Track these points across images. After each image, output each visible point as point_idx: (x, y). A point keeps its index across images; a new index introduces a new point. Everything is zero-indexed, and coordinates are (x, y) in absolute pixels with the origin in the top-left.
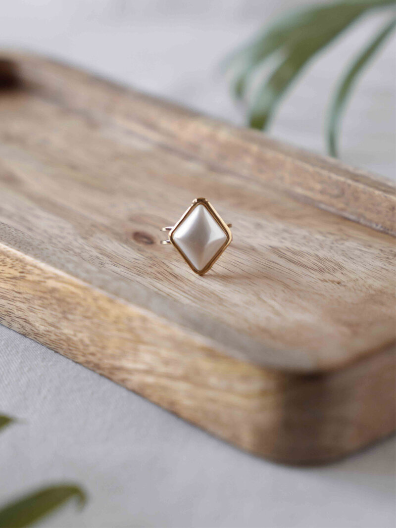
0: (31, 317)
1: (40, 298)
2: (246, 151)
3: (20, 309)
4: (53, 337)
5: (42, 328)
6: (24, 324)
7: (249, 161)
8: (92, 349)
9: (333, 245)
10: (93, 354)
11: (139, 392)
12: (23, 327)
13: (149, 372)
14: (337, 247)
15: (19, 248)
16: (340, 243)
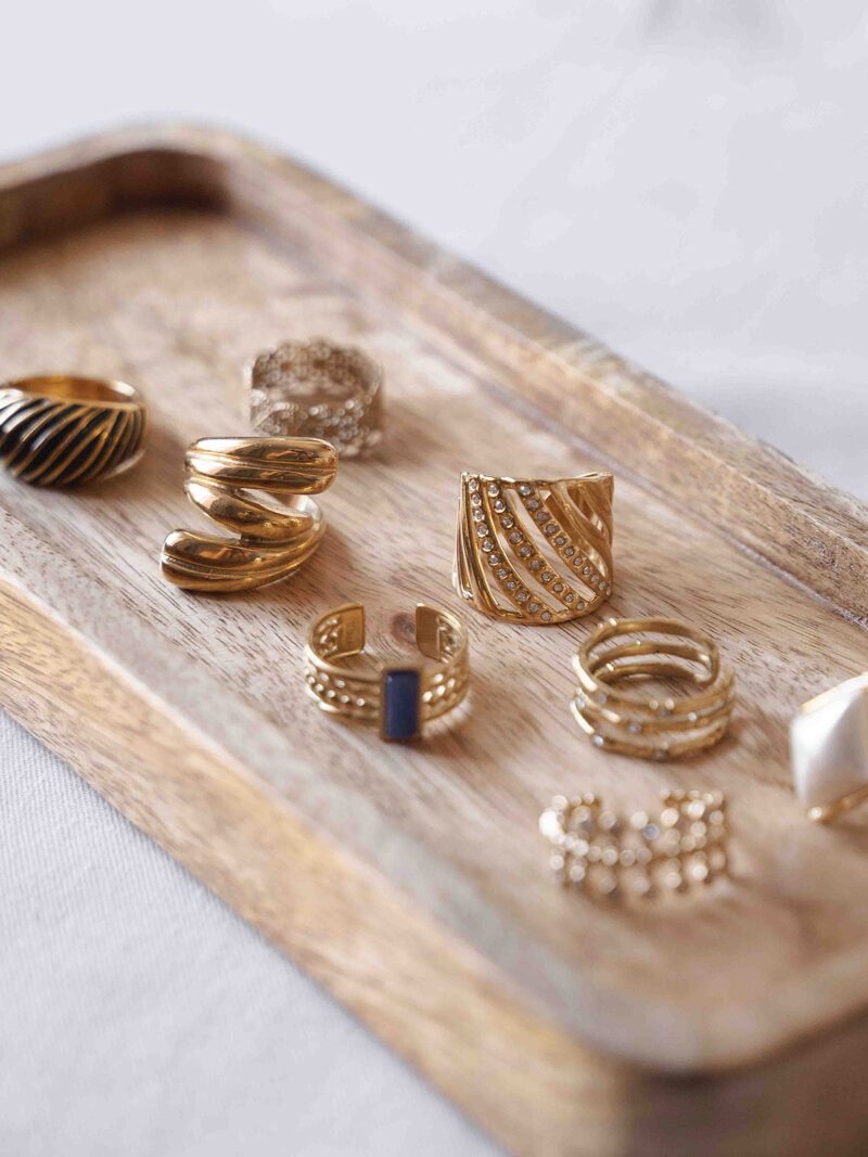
0: (160, 808)
1: (177, 781)
2: (649, 435)
3: (139, 788)
4: (199, 859)
5: (179, 836)
6: (148, 817)
7: (653, 454)
8: (269, 904)
9: (796, 684)
10: (271, 914)
11: (356, 1014)
12: (145, 821)
13: (373, 983)
14: (805, 689)
15: (141, 673)
16: (811, 679)
